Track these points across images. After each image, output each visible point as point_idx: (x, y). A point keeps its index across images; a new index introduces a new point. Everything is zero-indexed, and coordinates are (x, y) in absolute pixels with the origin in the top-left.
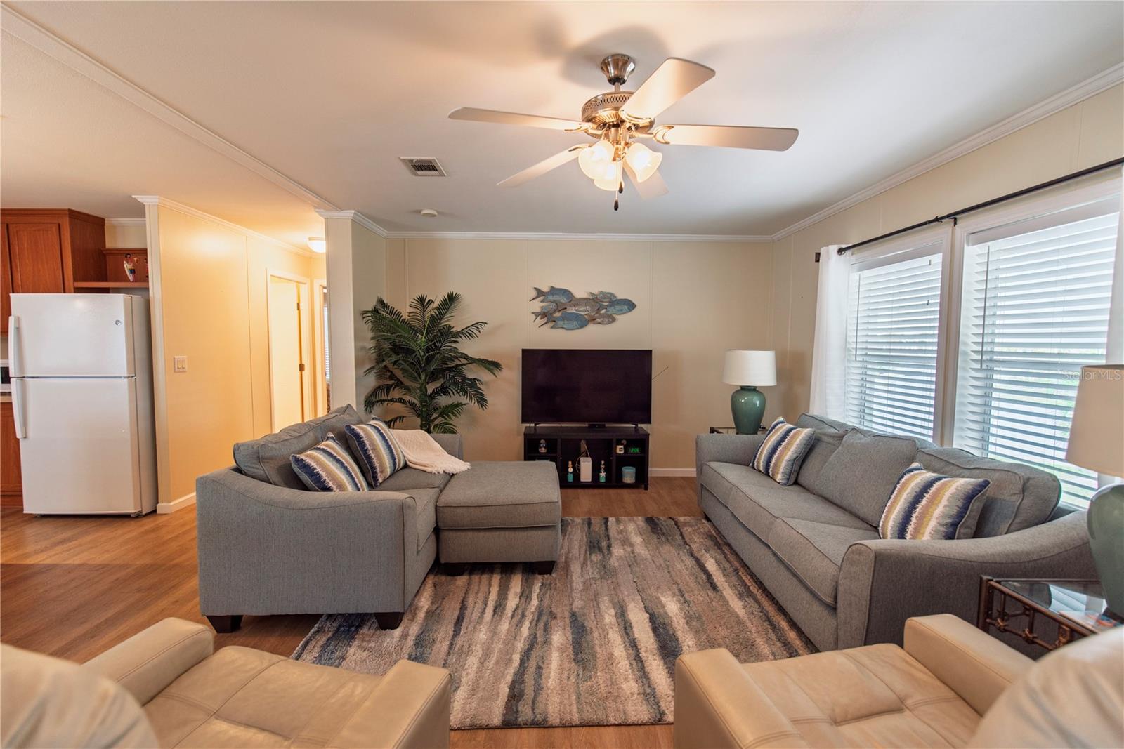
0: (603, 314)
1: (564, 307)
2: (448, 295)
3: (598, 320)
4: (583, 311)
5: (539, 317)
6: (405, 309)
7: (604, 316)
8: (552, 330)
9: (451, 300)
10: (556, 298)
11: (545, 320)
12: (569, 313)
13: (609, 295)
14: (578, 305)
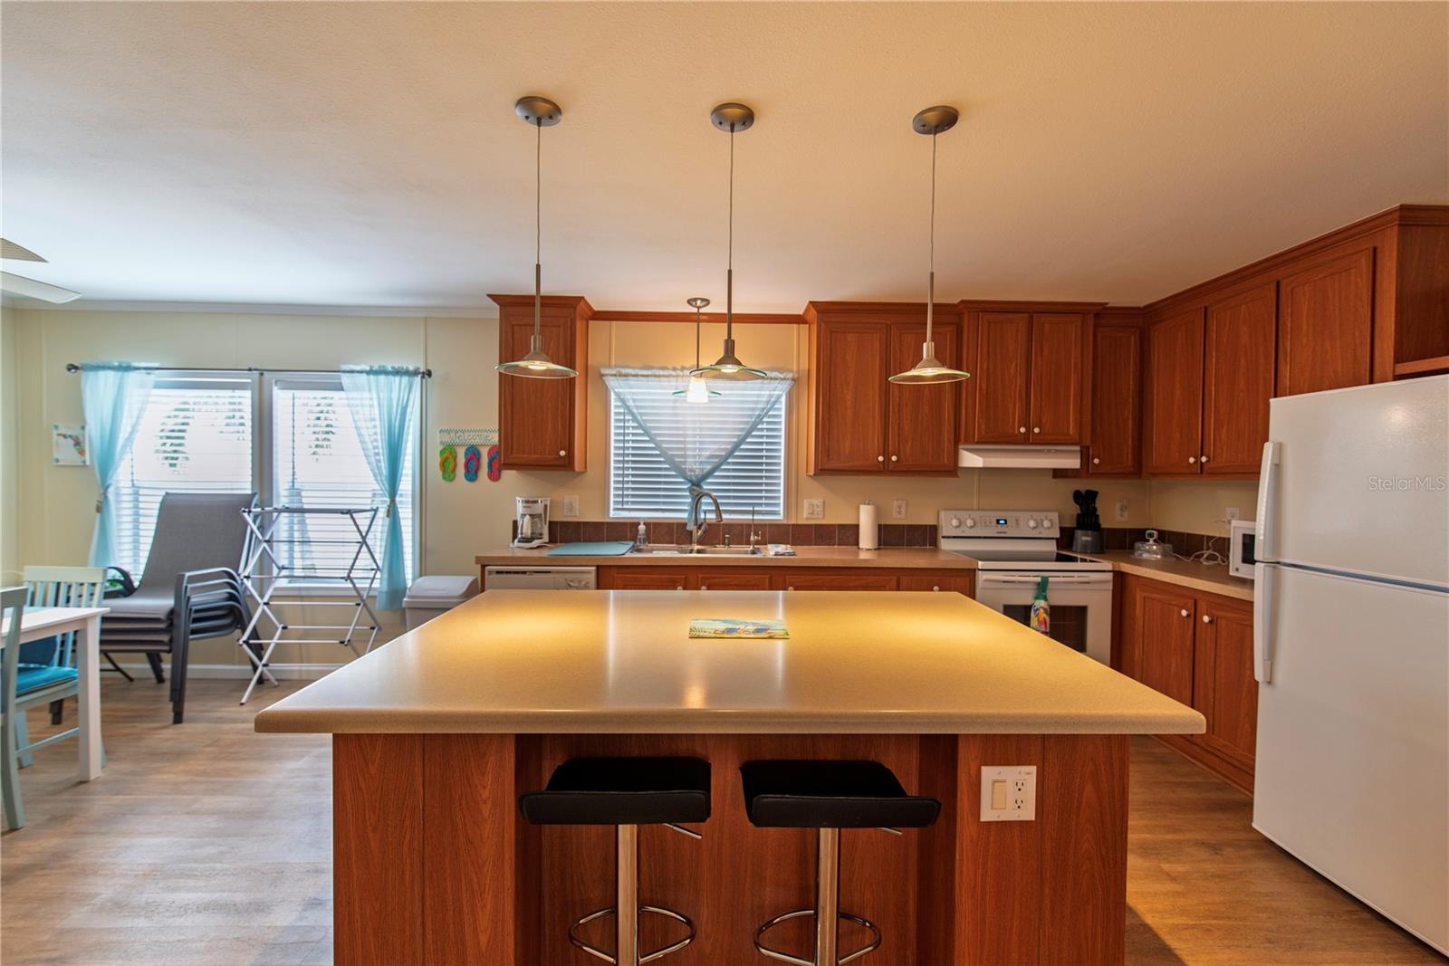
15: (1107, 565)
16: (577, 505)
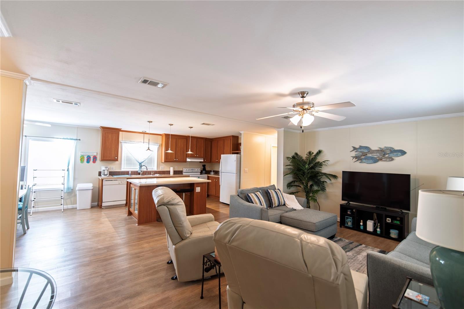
0: (386, 157)
1: (366, 154)
2: (319, 151)
3: (384, 160)
4: (375, 155)
5: (355, 158)
6: (304, 156)
7: (387, 158)
8: (360, 163)
9: (320, 152)
10: (362, 150)
11: (357, 159)
12: (368, 157)
13: (390, 148)
14: (372, 153)
15: (206, 175)
16: (114, 168)
